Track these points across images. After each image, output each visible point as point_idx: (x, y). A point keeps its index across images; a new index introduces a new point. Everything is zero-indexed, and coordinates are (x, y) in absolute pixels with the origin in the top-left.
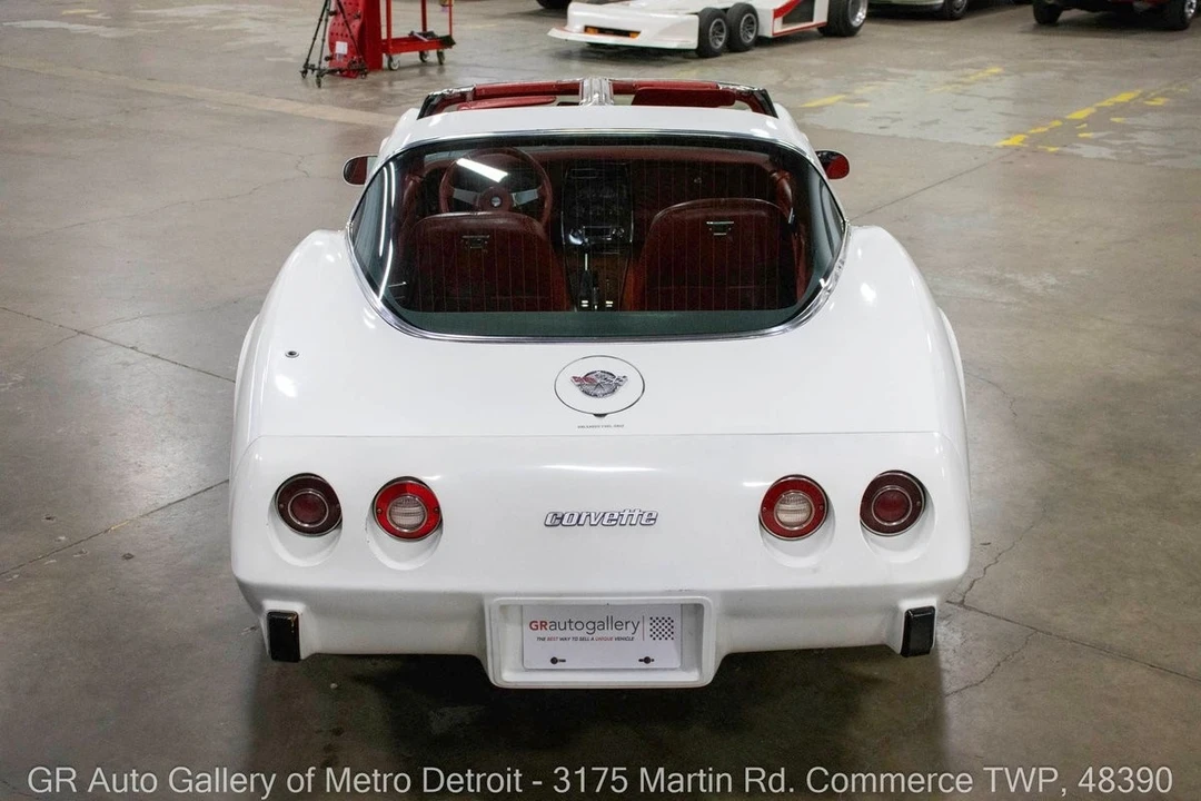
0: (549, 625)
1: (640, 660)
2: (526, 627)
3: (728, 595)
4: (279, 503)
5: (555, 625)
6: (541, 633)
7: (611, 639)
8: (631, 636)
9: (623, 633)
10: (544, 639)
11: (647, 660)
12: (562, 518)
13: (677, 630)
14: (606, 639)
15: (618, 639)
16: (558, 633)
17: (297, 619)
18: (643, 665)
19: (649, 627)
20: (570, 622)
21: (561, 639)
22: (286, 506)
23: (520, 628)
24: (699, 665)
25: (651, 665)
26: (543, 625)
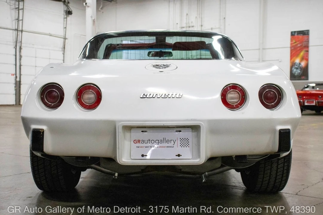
0: (141, 141)
1: (176, 156)
2: (132, 142)
3: (210, 122)
4: (41, 95)
5: (143, 141)
6: (138, 145)
7: (165, 147)
8: (173, 146)
9: (169, 145)
10: (139, 147)
11: (179, 155)
12: (146, 95)
13: (190, 143)
14: (163, 147)
15: (168, 147)
16: (145, 145)
17: (44, 132)
18: (177, 157)
19: (179, 142)
20: (149, 140)
21: (146, 147)
22: (44, 96)
23: (130, 143)
24: (199, 156)
25: (180, 157)
26: (139, 141)
